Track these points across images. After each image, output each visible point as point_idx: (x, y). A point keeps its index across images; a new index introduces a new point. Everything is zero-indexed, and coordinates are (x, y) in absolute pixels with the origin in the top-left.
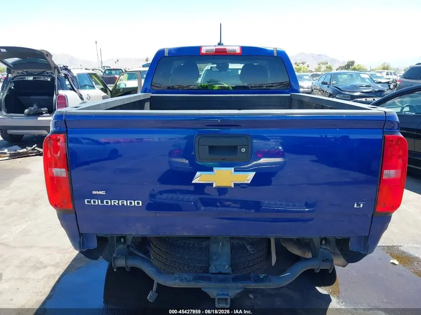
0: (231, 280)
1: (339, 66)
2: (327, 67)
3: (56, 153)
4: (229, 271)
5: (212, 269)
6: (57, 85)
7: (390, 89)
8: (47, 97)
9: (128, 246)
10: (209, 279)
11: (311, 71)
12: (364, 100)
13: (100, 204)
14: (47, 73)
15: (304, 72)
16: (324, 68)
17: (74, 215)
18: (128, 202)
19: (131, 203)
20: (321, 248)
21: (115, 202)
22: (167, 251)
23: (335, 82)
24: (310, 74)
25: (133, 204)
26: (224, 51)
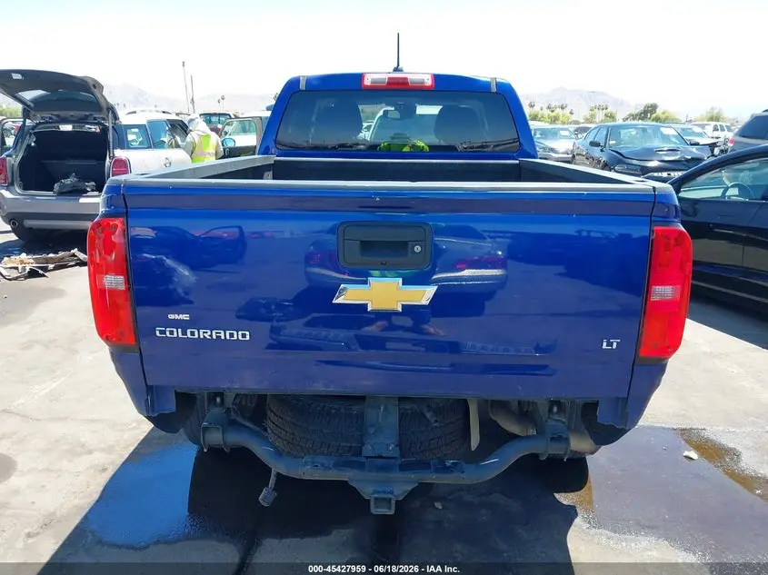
0: (398, 469)
1: (628, 113)
2: (606, 115)
3: (109, 253)
4: (396, 453)
5: (368, 450)
6: (111, 140)
7: (713, 155)
8: (93, 162)
9: (228, 410)
10: (361, 466)
11: (576, 122)
12: (665, 175)
13: (180, 335)
14: (95, 119)
15: (563, 123)
16: (600, 116)
17: (138, 355)
18: (228, 332)
19: (232, 335)
20: (549, 418)
21: (205, 334)
22: (294, 420)
23: (614, 142)
24: (572, 127)
25: (235, 338)
26: (404, 82)
